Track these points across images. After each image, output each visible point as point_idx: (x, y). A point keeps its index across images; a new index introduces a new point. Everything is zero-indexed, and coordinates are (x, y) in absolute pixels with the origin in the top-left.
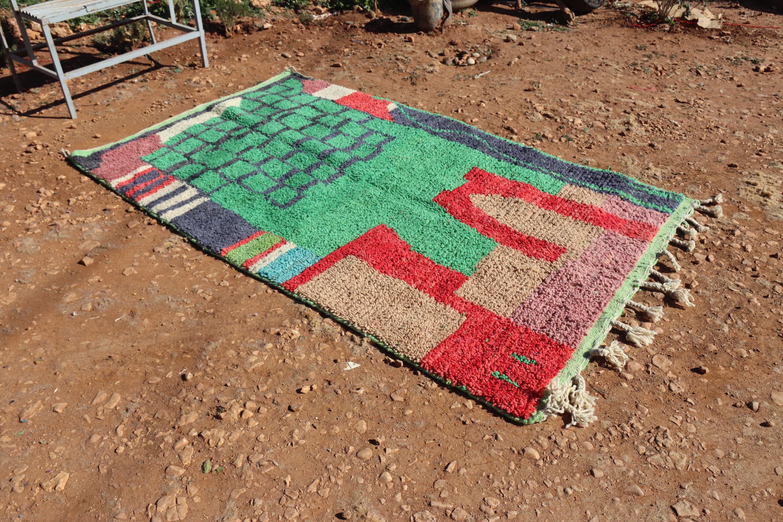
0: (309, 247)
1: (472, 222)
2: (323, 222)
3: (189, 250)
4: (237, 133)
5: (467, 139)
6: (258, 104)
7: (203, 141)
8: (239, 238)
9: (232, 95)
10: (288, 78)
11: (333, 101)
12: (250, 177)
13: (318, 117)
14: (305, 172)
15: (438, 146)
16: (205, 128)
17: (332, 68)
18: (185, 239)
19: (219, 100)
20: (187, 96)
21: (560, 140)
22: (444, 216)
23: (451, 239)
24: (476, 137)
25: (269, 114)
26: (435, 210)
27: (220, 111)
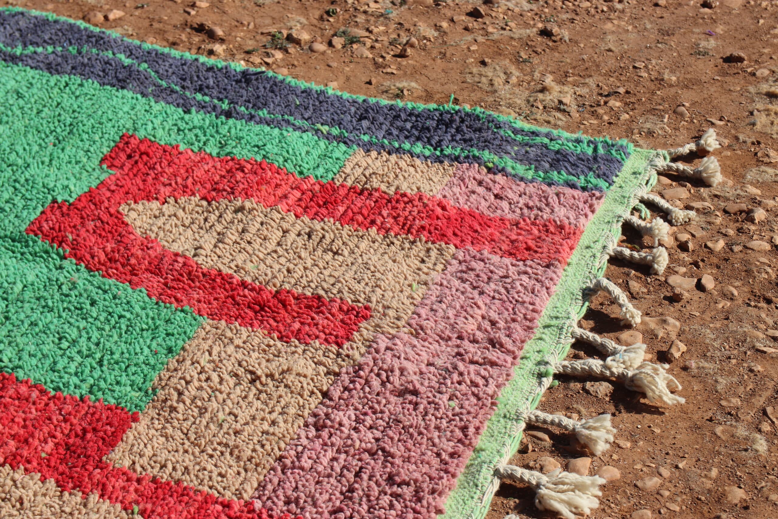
1: (133, 273)
5: (98, 67)
15: (23, 90)
21: (330, 44)
22: (61, 268)
23: (82, 324)
24: (122, 57)
26: (35, 254)
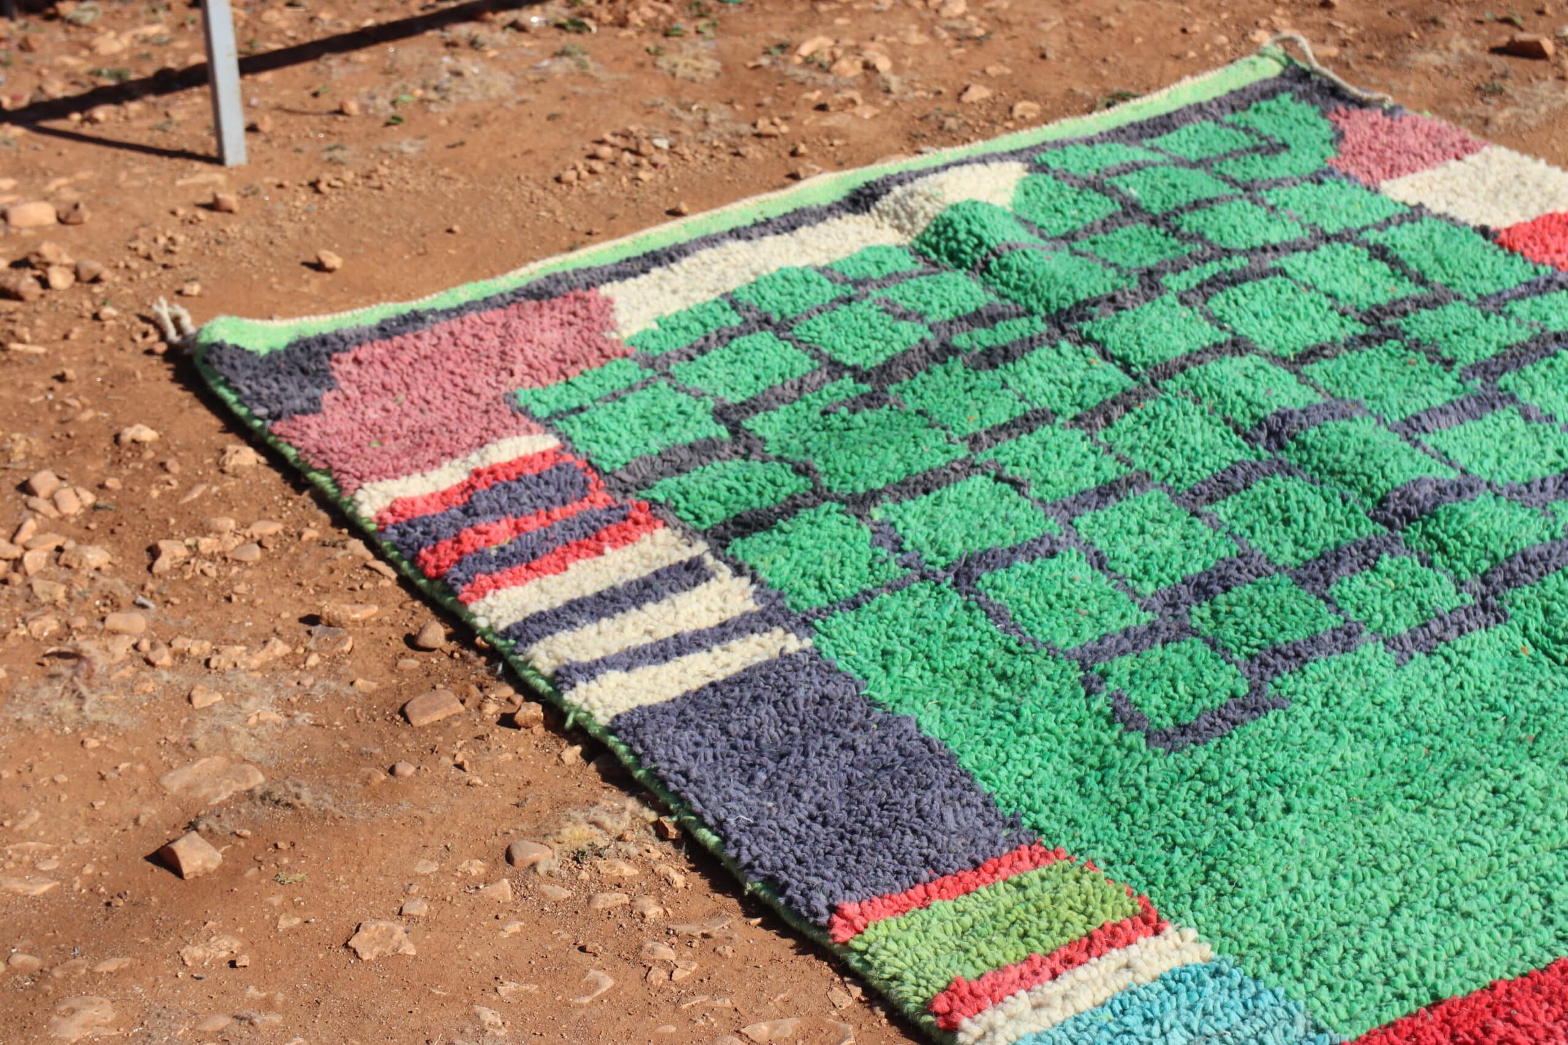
0: (1274, 968)
2: (1365, 852)
3: (679, 880)
4: (984, 337)
6: (1102, 207)
7: (817, 355)
8: (927, 861)
9: (979, 147)
10: (1268, 92)
11: (1484, 231)
12: (1021, 565)
13: (1395, 308)
14: (1300, 581)
16: (830, 291)
17: (1500, 63)
18: (668, 822)
19: (915, 163)
20: (763, 125)
25: (1151, 261)
27: (911, 216)
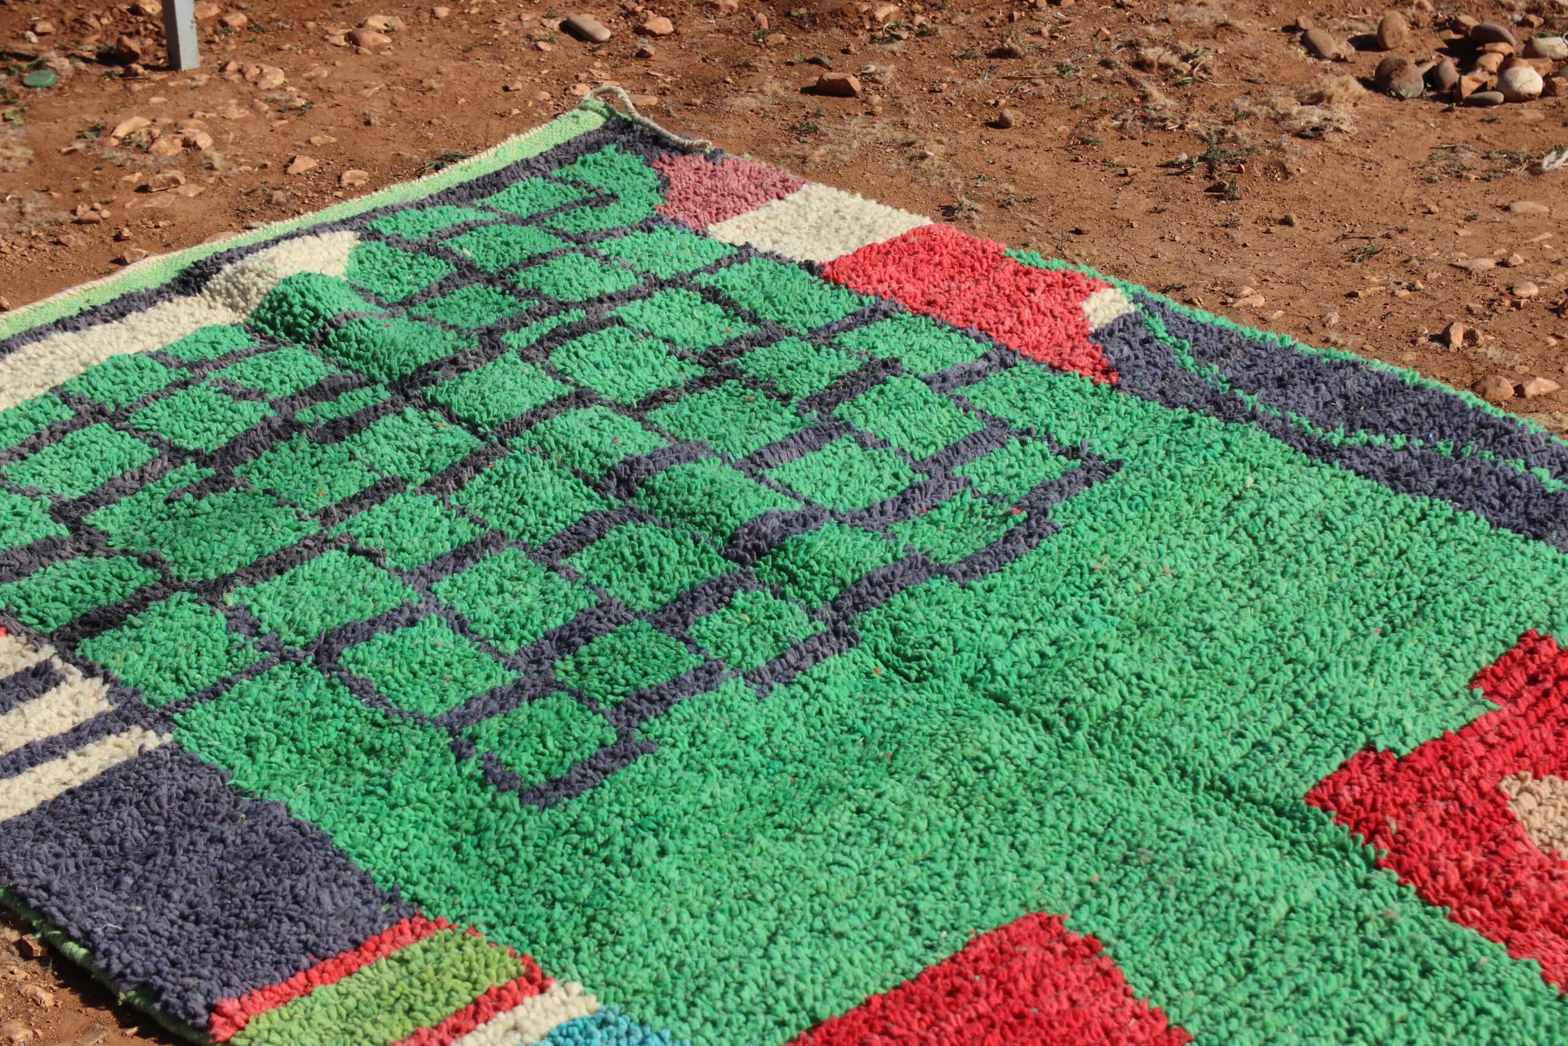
0: (660, 1012)
1: (1515, 922)
2: (740, 886)
3: (48, 999)
4: (327, 409)
5: (1492, 487)
6: (438, 270)
7: (156, 442)
8: (306, 947)
9: (309, 219)
10: (592, 144)
11: (809, 266)
12: (382, 637)
13: (732, 348)
14: (658, 625)
15: (1336, 516)
16: (164, 376)
17: (812, 102)
18: (32, 940)
19: (245, 239)
20: (83, 211)
22: (1367, 885)
23: (1400, 1011)
24: (1544, 474)
25: (490, 320)
26: (1318, 849)
27: (244, 293)
